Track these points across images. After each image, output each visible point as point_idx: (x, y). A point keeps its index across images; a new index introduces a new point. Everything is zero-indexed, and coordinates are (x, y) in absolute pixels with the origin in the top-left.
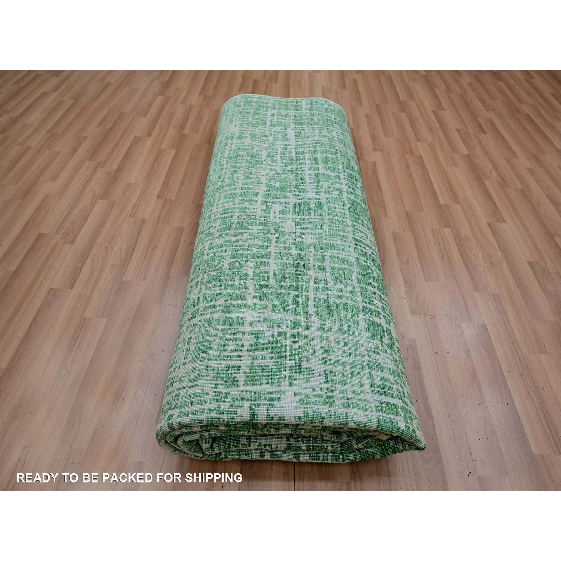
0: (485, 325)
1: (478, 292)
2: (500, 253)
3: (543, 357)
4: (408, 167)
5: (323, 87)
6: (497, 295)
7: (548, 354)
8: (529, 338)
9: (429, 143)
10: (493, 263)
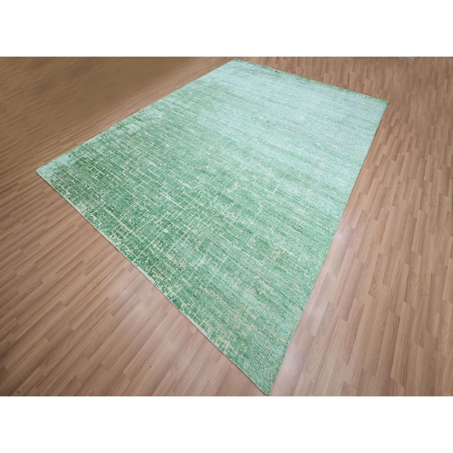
0: (400, 318)
1: (405, 302)
2: (428, 291)
3: (420, 348)
4: (405, 222)
5: (384, 155)
6: (414, 309)
7: (423, 348)
8: (418, 336)
9: (426, 213)
10: (421, 294)
